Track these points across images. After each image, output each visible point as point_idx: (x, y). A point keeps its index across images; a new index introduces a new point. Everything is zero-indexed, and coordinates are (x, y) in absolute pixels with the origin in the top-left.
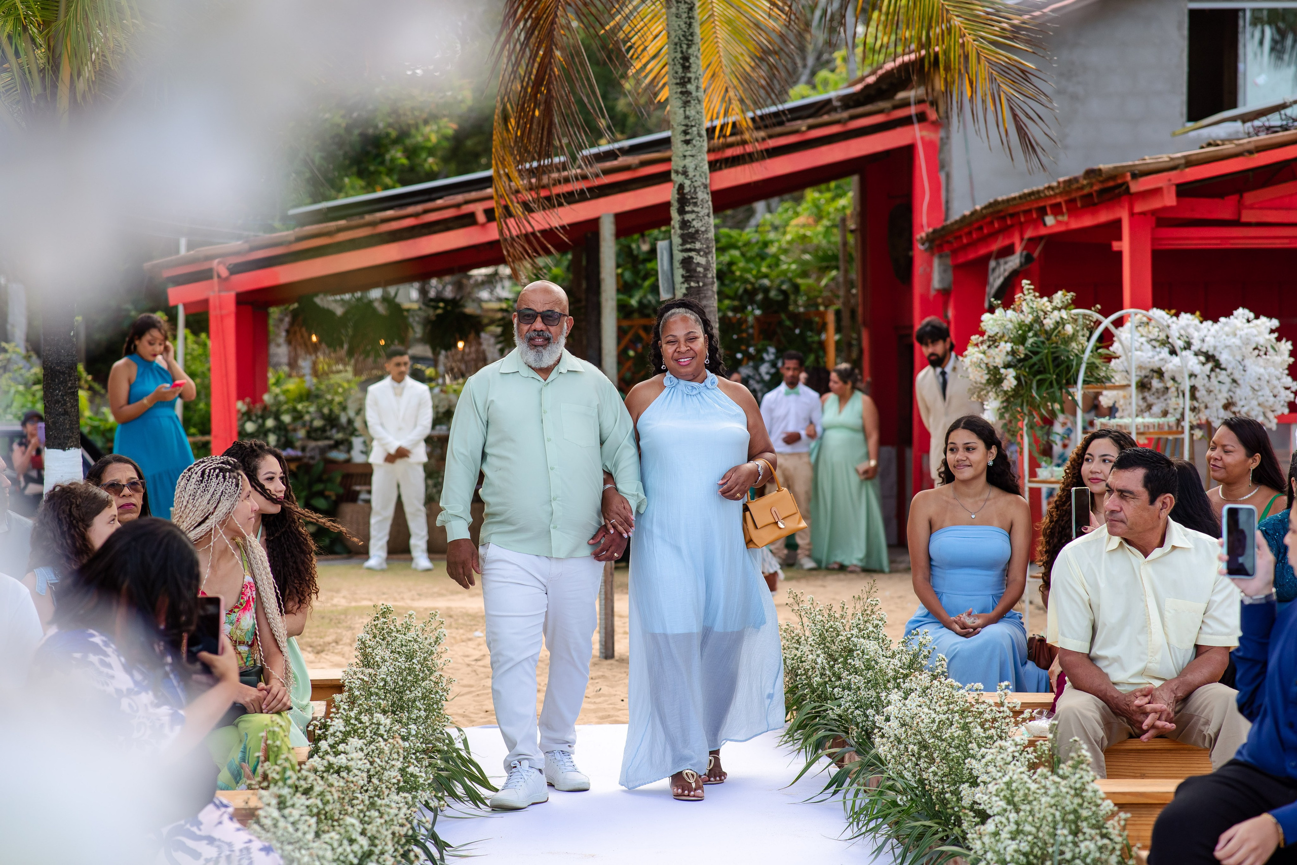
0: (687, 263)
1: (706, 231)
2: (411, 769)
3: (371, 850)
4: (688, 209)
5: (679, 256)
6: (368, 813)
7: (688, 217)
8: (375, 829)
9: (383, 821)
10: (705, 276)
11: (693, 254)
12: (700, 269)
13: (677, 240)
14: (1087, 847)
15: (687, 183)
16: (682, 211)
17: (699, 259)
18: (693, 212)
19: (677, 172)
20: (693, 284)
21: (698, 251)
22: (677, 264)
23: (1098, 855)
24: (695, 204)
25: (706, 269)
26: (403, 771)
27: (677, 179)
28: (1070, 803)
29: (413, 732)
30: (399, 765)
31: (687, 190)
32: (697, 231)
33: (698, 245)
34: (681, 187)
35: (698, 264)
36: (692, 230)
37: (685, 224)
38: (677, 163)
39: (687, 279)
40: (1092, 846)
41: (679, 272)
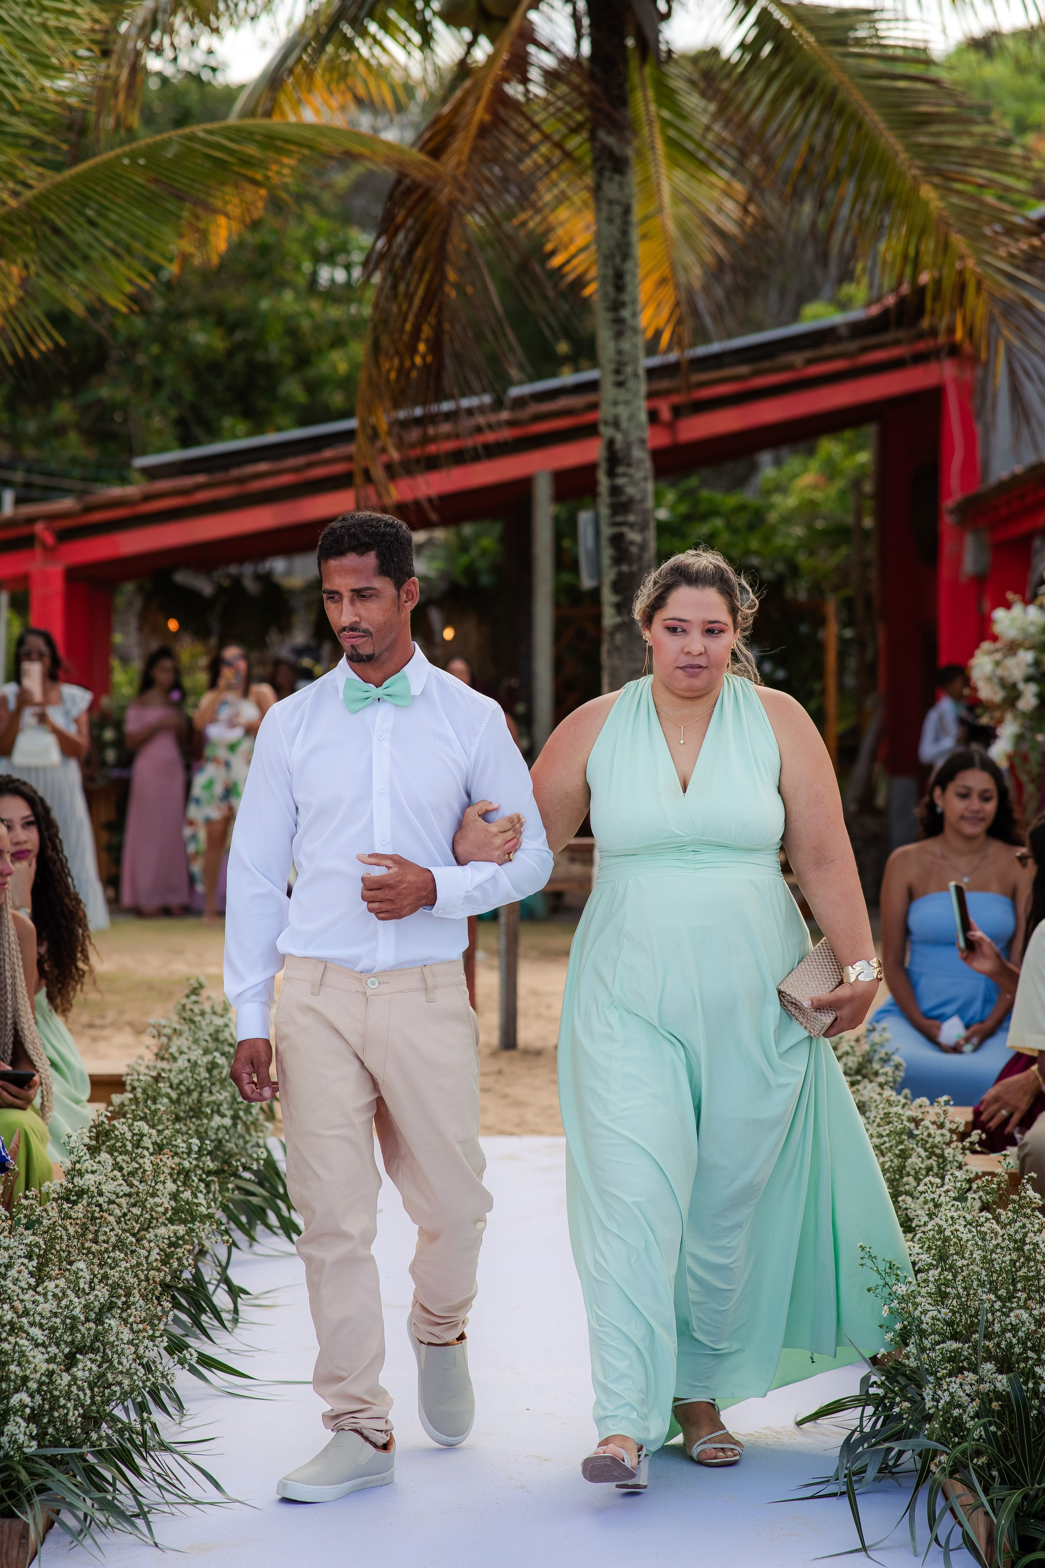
0: (617, 541)
1: (643, 500)
2: (187, 1195)
3: (112, 1302)
4: (620, 470)
5: (607, 531)
6: (112, 1255)
7: (621, 481)
8: (117, 1275)
9: (128, 1265)
10: (640, 558)
11: (625, 529)
12: (634, 550)
13: (604, 511)
14: (1017, 1316)
15: (619, 437)
16: (611, 474)
17: (634, 536)
18: (625, 475)
19: (606, 423)
20: (625, 568)
21: (631, 526)
22: (605, 543)
23: (1033, 1327)
24: (629, 465)
25: (643, 547)
26: (175, 1196)
27: (607, 431)
28: (1001, 1259)
29: (195, 1148)
30: (171, 1187)
31: (619, 445)
32: (631, 501)
33: (631, 518)
34: (611, 443)
35: (632, 543)
36: (624, 499)
37: (615, 491)
38: (606, 412)
39: (617, 560)
40: (1025, 1315)
41: (607, 553)
